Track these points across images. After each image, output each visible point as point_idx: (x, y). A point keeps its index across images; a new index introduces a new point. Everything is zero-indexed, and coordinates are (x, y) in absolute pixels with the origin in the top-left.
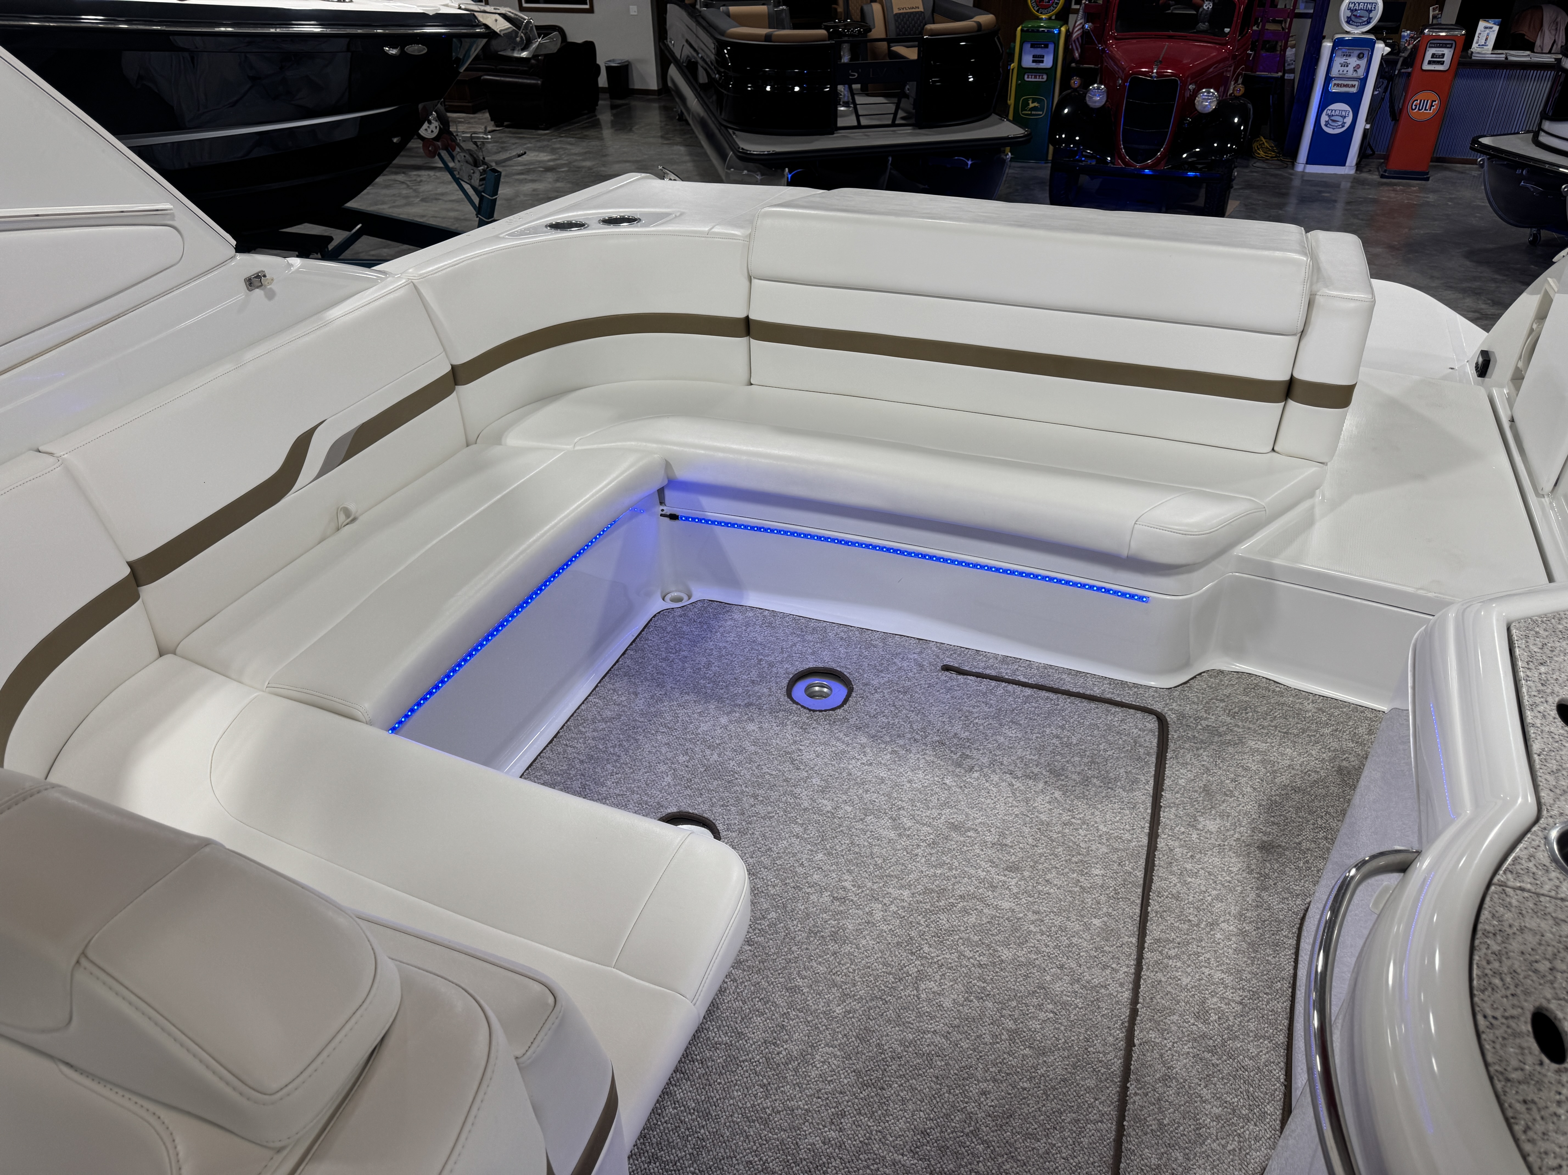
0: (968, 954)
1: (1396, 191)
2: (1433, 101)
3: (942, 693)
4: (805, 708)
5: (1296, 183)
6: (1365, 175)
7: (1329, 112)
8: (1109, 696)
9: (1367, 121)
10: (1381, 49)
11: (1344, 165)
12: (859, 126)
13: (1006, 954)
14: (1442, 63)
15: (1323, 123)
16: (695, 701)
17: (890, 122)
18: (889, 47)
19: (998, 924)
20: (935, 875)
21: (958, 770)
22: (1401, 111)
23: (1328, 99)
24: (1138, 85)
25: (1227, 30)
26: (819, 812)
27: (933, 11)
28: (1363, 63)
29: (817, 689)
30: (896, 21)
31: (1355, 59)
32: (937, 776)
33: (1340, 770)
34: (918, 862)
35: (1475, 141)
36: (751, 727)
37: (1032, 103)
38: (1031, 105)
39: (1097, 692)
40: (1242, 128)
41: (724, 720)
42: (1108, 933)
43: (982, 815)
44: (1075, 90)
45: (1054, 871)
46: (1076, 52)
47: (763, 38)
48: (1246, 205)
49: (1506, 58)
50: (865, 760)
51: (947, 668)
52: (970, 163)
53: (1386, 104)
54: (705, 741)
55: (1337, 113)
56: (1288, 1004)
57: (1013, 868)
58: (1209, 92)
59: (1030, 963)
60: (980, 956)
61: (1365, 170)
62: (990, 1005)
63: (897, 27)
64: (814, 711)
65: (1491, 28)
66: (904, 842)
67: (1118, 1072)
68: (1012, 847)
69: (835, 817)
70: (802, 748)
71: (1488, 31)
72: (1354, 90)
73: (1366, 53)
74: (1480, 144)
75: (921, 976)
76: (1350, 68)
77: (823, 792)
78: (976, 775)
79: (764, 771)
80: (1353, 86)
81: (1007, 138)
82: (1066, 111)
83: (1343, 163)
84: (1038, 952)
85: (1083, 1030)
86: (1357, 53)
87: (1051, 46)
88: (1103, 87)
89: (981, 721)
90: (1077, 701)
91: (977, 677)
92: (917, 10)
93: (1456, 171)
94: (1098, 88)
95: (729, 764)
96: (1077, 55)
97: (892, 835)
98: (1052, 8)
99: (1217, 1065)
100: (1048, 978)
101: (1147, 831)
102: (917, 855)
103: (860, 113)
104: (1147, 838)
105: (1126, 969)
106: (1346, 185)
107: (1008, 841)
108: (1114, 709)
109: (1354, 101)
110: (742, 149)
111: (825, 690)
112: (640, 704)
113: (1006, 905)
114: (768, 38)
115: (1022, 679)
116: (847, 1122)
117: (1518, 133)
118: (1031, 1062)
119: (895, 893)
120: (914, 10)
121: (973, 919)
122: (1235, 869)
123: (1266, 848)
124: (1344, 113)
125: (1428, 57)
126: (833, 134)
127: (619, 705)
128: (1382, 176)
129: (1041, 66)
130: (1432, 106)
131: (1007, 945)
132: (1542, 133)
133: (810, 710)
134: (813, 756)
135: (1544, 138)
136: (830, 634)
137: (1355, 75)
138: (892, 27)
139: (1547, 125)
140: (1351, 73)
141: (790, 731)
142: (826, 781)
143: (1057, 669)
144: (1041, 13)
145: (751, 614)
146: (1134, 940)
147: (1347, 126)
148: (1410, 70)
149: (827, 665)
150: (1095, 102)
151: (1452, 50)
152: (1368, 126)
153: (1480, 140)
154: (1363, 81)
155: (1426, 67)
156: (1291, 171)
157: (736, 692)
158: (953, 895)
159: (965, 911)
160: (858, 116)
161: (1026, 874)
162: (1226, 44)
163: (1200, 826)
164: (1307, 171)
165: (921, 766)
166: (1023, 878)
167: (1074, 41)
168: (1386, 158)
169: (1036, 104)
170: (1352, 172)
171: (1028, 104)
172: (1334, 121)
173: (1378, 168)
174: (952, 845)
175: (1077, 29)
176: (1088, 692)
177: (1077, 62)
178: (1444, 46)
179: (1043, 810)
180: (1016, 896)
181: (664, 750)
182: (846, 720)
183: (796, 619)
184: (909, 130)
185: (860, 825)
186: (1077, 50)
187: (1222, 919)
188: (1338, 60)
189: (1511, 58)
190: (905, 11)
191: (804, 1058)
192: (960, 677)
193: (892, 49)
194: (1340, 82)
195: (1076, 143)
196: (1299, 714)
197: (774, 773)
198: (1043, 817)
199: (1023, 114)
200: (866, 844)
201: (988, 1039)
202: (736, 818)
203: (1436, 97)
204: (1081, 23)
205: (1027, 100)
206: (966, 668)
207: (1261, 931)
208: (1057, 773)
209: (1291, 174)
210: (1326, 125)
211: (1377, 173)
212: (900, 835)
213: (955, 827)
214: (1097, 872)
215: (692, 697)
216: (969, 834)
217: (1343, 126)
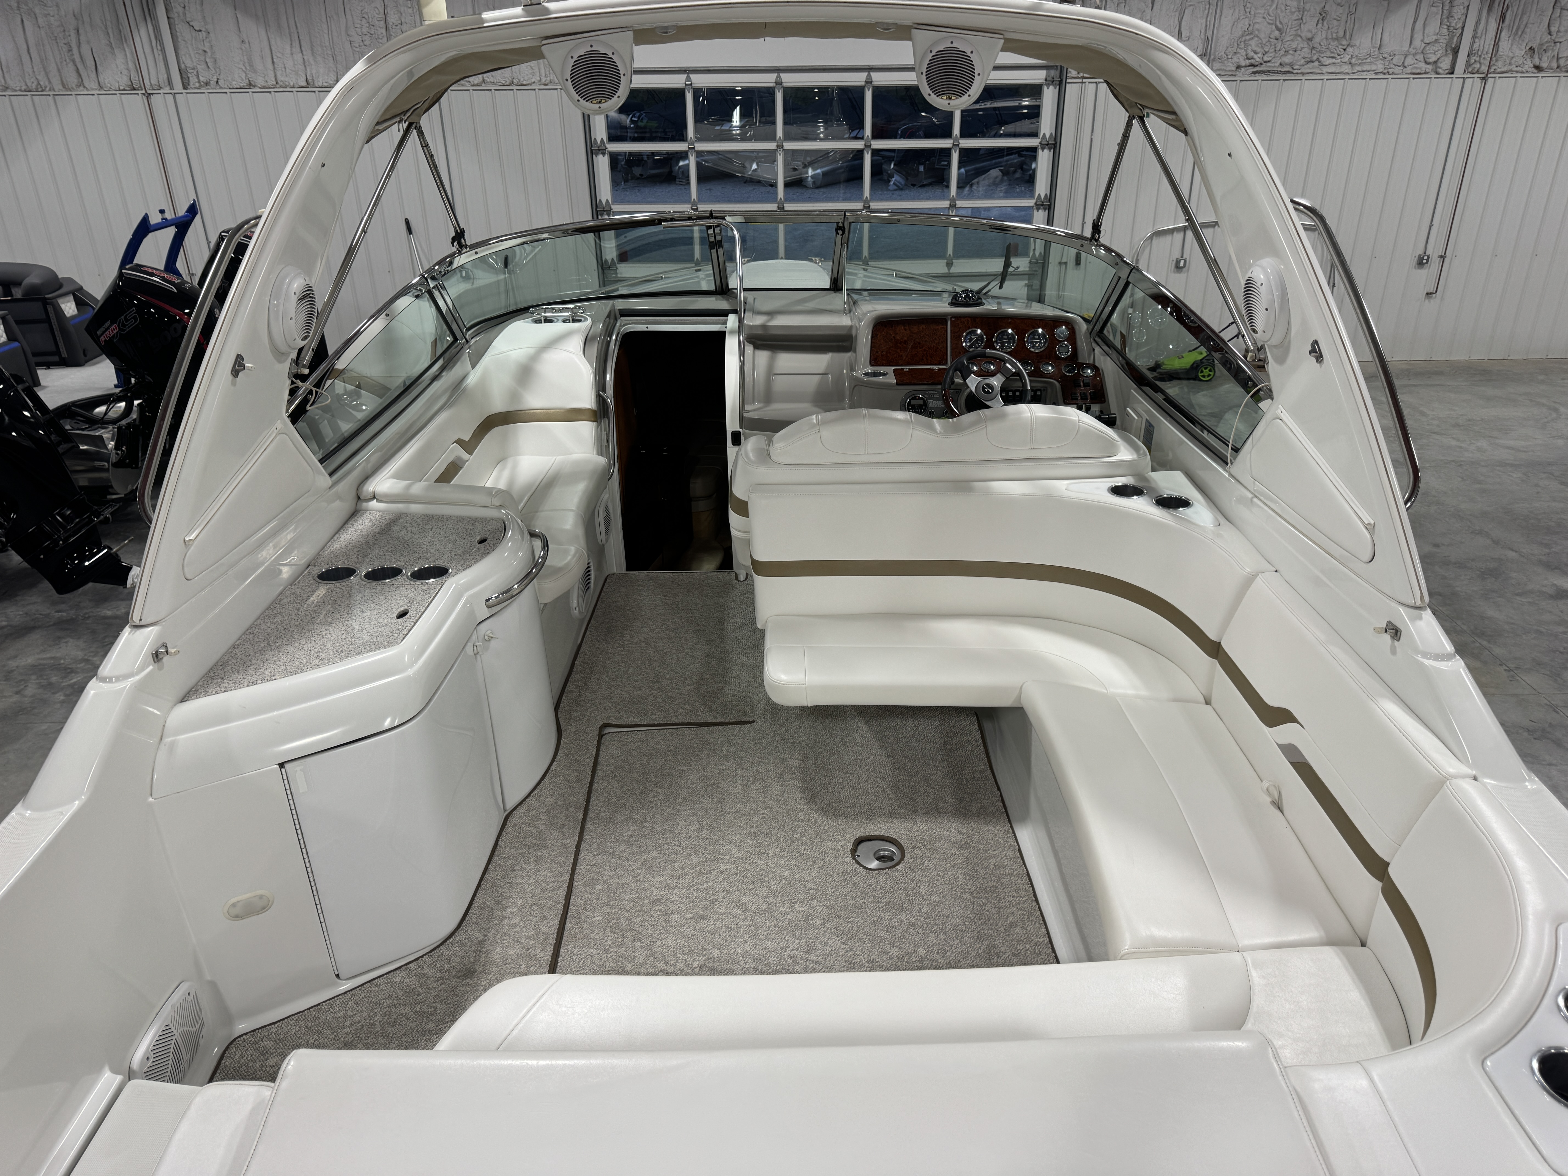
20: (707, 883)
21: (710, 965)
42: (592, 883)
43: (684, 932)
45: (628, 908)
66: (734, 897)
75: (700, 829)
77: (808, 916)
78: (695, 964)
97: (744, 899)
101: (560, 959)
104: (561, 953)
105: (581, 868)
113: (658, 879)
116: (717, 771)
119: (729, 866)
122: (498, 950)
123: (471, 973)
131: (655, 858)
142: (809, 924)
161: (646, 901)
166: (648, 898)
180: (651, 886)
185: (769, 900)
191: (746, 787)
201: (658, 816)
213: (703, 917)
216: (691, 915)
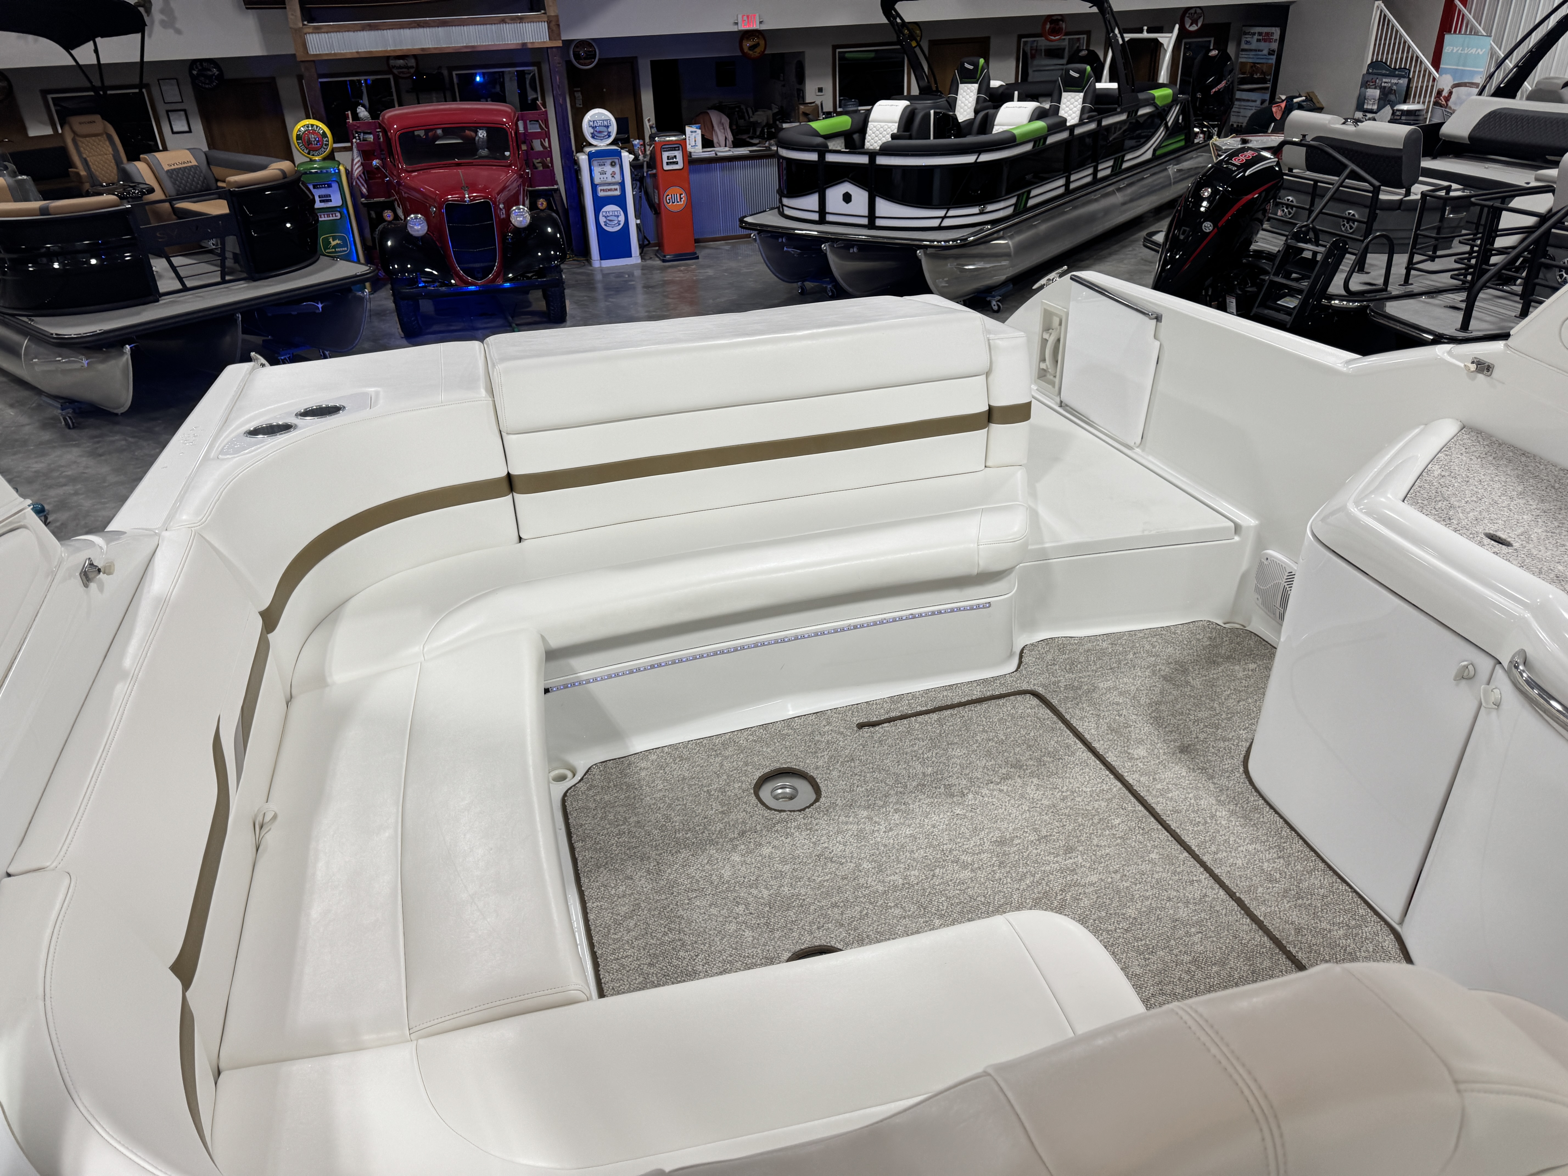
0: (1112, 928)
1: (681, 271)
2: (680, 195)
3: (878, 747)
4: (794, 811)
5: (599, 277)
6: (649, 262)
7: (604, 214)
8: (989, 694)
9: (637, 217)
10: (627, 157)
11: (631, 256)
12: (185, 289)
13: (1131, 912)
14: (677, 163)
15: (602, 224)
16: (693, 855)
17: (219, 279)
18: (172, 206)
19: (1105, 895)
21: (955, 799)
22: (659, 204)
23: (600, 203)
24: (456, 211)
25: (507, 154)
26: (895, 888)
27: (208, 163)
28: (617, 169)
29: (780, 791)
30: (171, 177)
31: (610, 167)
32: (947, 812)
33: (1165, 678)
34: (1007, 883)
35: (741, 221)
36: (766, 851)
37: (333, 241)
38: (333, 243)
39: (977, 694)
40: (558, 235)
41: (736, 858)
42: (1168, 859)
43: (1008, 823)
44: (390, 222)
45: (1094, 837)
46: (363, 188)
47: (38, 212)
48: (576, 303)
49: (716, 154)
50: (883, 829)
51: (861, 726)
52: (320, 306)
53: (644, 201)
54: (741, 885)
55: (611, 214)
56: (1301, 842)
57: (1069, 850)
58: (520, 209)
59: (1151, 910)
60: (1119, 924)
61: (647, 258)
62: (1162, 953)
63: (174, 184)
64: (804, 809)
65: (695, 132)
66: (981, 874)
67: (1272, 946)
68: (1051, 835)
69: (913, 886)
70: (826, 845)
71: (694, 134)
72: (618, 193)
73: (617, 161)
74: (746, 223)
76: (608, 175)
77: (881, 871)
78: (970, 796)
79: (818, 881)
80: (616, 190)
81: (356, 276)
82: (389, 243)
83: (629, 255)
84: (1147, 898)
85: (1226, 932)
86: (609, 162)
87: (335, 186)
88: (420, 216)
89: (929, 754)
90: (972, 707)
91: (889, 722)
92: (190, 164)
93: (712, 248)
94: (416, 218)
95: (784, 891)
96: (364, 190)
97: (968, 874)
98: (323, 149)
99: (1311, 904)
100: (1171, 912)
102: (1000, 879)
103: (182, 274)
105: (1204, 876)
106: (637, 273)
107: (1044, 833)
108: (1001, 702)
109: (620, 201)
110: (56, 334)
111: (788, 790)
112: (644, 884)
113: (1094, 878)
114: (43, 211)
115: (919, 709)
117: (765, 211)
118: (1223, 973)
120: (185, 165)
121: (1086, 902)
122: (1184, 774)
123: (1184, 749)
124: (616, 213)
125: (665, 160)
126: (158, 301)
127: (624, 896)
128: (664, 261)
129: (329, 205)
130: (681, 198)
131: (1125, 906)
132: (785, 208)
133: (800, 811)
134: (841, 847)
135: (788, 212)
136: (741, 742)
137: (614, 180)
138: (168, 184)
139: (785, 201)
140: (610, 180)
141: (801, 837)
142: (874, 861)
143: (935, 689)
144: (313, 155)
145: (654, 757)
146: (1186, 854)
147: (622, 223)
148: (654, 171)
149: (772, 768)
150: (418, 231)
151: (680, 152)
152: (638, 221)
153: (745, 219)
154: (622, 185)
155: (666, 167)
156: (591, 268)
157: (718, 829)
158: (1056, 893)
159: (1076, 899)
160: (180, 279)
161: (1081, 849)
162: (510, 166)
163: (1136, 756)
164: (604, 266)
165: (928, 810)
166: (1082, 853)
167: (358, 178)
168: (660, 245)
169: (337, 241)
170: (639, 261)
171: (330, 243)
172: (610, 221)
173: (656, 255)
174: (1013, 858)
175: (356, 166)
176: (974, 697)
177: (366, 197)
178: (674, 149)
179: (1039, 797)
180: (1092, 868)
181: (714, 911)
182: (834, 805)
183: (699, 742)
184: (243, 285)
185: (937, 881)
186: (363, 185)
187: (1214, 811)
188: (597, 170)
189: (720, 154)
190: (176, 167)
192: (877, 728)
193: (176, 206)
194: (605, 188)
195: (410, 271)
196: (1103, 652)
197: (827, 878)
198: (1046, 802)
199: (328, 253)
200: (958, 892)
202: (841, 932)
203: (682, 191)
204: (359, 161)
205: (327, 239)
206: (875, 719)
207: (1239, 805)
208: (1018, 765)
209: (591, 270)
210: (605, 225)
211: (657, 259)
212: (972, 870)
213: (1001, 843)
214: (1117, 821)
215: (685, 853)
216: (1015, 842)
217: (619, 224)
